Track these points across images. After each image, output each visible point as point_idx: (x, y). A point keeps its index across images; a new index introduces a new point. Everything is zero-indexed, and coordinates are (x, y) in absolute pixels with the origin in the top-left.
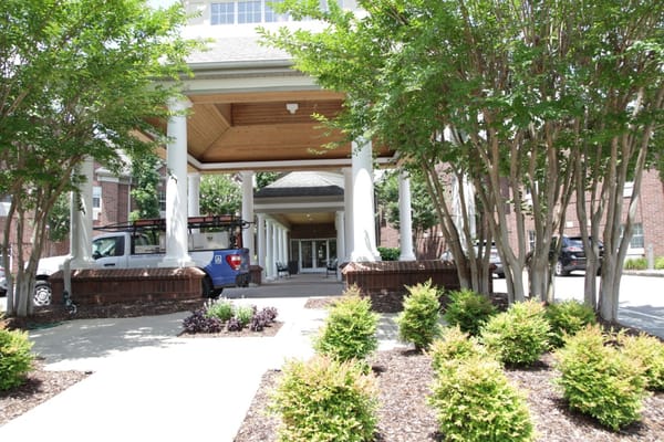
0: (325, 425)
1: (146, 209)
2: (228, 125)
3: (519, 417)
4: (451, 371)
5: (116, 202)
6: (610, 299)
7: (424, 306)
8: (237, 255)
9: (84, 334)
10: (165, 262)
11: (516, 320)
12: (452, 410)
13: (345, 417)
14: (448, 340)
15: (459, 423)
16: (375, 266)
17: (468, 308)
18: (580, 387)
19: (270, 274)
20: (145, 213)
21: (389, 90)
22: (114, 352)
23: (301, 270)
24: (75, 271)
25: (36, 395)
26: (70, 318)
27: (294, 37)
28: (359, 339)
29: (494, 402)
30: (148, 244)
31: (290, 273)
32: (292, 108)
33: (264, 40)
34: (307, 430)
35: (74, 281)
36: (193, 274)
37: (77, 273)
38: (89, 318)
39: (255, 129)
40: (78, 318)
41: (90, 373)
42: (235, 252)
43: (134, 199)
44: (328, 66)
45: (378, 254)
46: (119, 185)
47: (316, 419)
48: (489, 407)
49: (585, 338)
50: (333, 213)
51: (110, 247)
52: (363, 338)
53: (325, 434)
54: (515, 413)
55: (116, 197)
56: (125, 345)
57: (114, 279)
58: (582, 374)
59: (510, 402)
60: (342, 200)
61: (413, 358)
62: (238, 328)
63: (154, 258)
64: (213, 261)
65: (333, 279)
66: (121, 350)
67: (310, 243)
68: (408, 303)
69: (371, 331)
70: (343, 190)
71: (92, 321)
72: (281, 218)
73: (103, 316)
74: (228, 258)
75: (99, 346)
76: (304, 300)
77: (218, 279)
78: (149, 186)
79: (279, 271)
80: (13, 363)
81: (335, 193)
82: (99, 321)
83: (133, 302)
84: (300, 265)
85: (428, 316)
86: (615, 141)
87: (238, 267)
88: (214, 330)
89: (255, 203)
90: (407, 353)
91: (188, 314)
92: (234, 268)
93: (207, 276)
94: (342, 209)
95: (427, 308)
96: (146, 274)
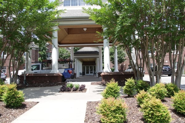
0: (114, 117)
1: (43, 57)
2: (67, 34)
3: (168, 114)
4: (147, 102)
5: (35, 55)
6: (179, 83)
7: (131, 84)
8: (71, 70)
9: (32, 91)
10: (52, 72)
11: (158, 88)
12: (148, 112)
13: (119, 114)
14: (141, 94)
15: (150, 116)
16: (110, 73)
17: (142, 85)
18: (180, 106)
19: (78, 75)
20: (43, 58)
21: (120, 25)
22: (43, 97)
23: (86, 74)
24: (27, 74)
25: (25, 108)
26: (27, 87)
27: (92, 10)
28: (115, 93)
29: (161, 110)
30: (46, 67)
31: (83, 75)
32: (85, 29)
33: (84, 11)
34: (110, 118)
35: (27, 77)
36: (60, 75)
37: (27, 75)
38: (32, 87)
39: (75, 35)
40: (29, 87)
41: (38, 102)
42: (70, 69)
43: (40, 54)
44: (99, 18)
45: (111, 70)
46: (36, 50)
47: (112, 115)
48: (159, 112)
49: (181, 93)
50: (95, 59)
51: (35, 67)
52: (116, 93)
53: (115, 119)
54: (166, 113)
55: (35, 54)
56: (45, 95)
57: (37, 77)
58: (181, 103)
59: (165, 110)
60: (98, 55)
61: (128, 99)
62: (75, 90)
63: (48, 71)
64: (64, 72)
65: (95, 77)
66: (44, 96)
67: (88, 67)
68: (126, 83)
69: (118, 91)
70: (98, 52)
71: (33, 88)
72: (81, 60)
73: (36, 87)
74: (68, 71)
75: (38, 95)
76: (90, 83)
77: (66, 77)
78: (44, 51)
79: (80, 74)
80: (20, 99)
81: (96, 53)
82: (35, 88)
83: (43, 83)
84: (86, 73)
85: (132, 87)
86: (181, 39)
87: (71, 73)
88: (69, 91)
89: (74, 55)
90: (126, 97)
91: (61, 86)
92: (70, 74)
93: (63, 76)
94: (98, 57)
95: (132, 85)
96: (47, 75)
